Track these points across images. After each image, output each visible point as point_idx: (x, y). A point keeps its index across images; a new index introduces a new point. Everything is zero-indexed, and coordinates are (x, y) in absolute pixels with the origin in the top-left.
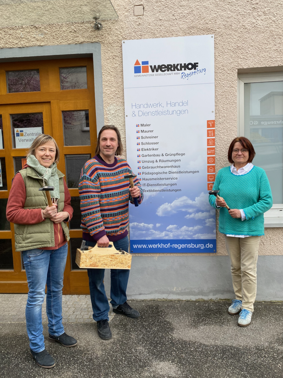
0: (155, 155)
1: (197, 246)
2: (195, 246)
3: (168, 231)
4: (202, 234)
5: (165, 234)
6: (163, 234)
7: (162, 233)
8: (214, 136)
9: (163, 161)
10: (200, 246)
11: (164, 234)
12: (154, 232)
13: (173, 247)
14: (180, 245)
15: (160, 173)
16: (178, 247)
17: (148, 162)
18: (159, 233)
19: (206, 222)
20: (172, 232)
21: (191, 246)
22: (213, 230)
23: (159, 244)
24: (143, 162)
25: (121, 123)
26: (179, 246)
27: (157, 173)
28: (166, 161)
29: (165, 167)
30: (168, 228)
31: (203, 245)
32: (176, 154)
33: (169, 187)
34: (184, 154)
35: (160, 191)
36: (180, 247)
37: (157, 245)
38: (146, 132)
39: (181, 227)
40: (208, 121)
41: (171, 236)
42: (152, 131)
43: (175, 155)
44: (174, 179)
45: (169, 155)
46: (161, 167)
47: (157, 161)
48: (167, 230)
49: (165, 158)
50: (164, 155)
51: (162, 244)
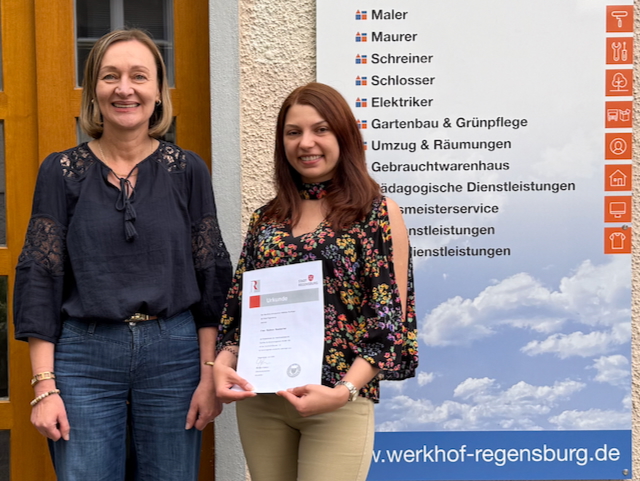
0: (419, 125)
1: (562, 456)
2: (556, 454)
3: (459, 400)
4: (582, 412)
5: (449, 412)
6: (440, 412)
7: (438, 409)
8: (629, 61)
9: (449, 146)
10: (574, 453)
11: (444, 409)
12: (410, 401)
13: (477, 460)
14: (504, 451)
15: (436, 189)
16: (494, 460)
17: (394, 146)
18: (426, 408)
19: (596, 366)
20: (475, 404)
21: (542, 454)
22: (623, 398)
23: (425, 447)
24: (376, 147)
25: (300, 6)
26: (500, 455)
27: (426, 190)
28: (459, 145)
29: (456, 167)
30: (459, 389)
31: (585, 451)
32: (495, 119)
33: (466, 242)
34: (524, 123)
35: (435, 253)
36: (504, 459)
37: (418, 453)
38: (389, 38)
39: (506, 388)
40: (610, 9)
41: (471, 420)
42: (410, 37)
43: (492, 123)
44: (488, 209)
45: (470, 124)
46: (438, 167)
47: (425, 146)
48: (455, 395)
49: (455, 134)
50: (453, 122)
51: (436, 447)
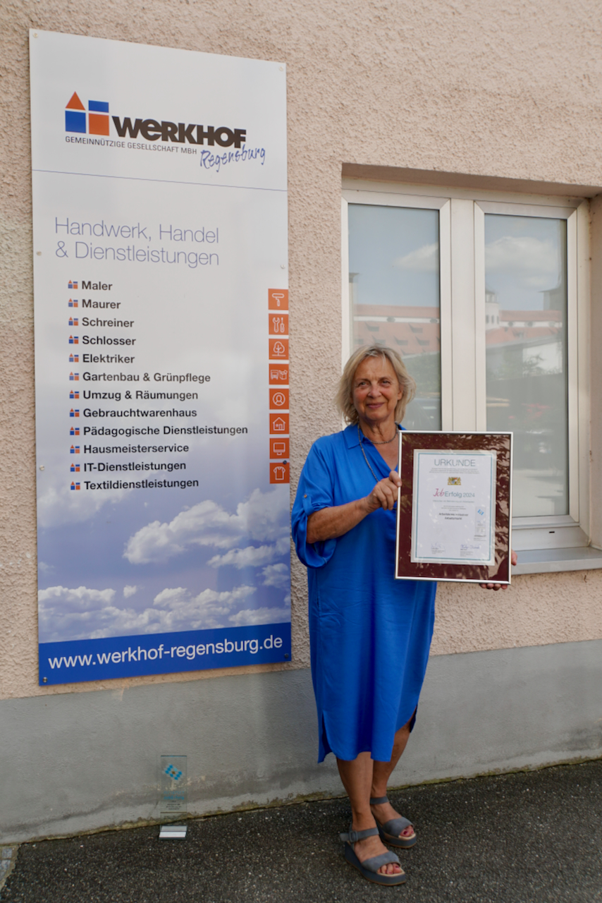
0: (123, 378)
1: (239, 647)
2: (234, 646)
3: (159, 607)
4: (254, 611)
5: (150, 618)
6: (142, 618)
7: (140, 616)
8: (286, 333)
9: (148, 396)
10: (248, 644)
11: (145, 616)
12: (117, 612)
13: (172, 656)
14: (194, 647)
15: (138, 432)
16: (186, 655)
17: (102, 395)
18: (130, 616)
19: (265, 573)
20: (170, 610)
21: (224, 647)
22: (284, 597)
23: (129, 649)
24: (87, 395)
25: (19, 274)
26: (191, 650)
27: (129, 432)
28: (157, 396)
29: (154, 414)
30: (158, 598)
31: (257, 642)
32: (185, 375)
33: (163, 475)
34: (207, 378)
35: (137, 485)
36: (194, 653)
37: (124, 654)
38: (97, 305)
39: (196, 595)
40: (271, 291)
41: (167, 624)
42: (115, 305)
43: (182, 378)
44: (180, 449)
45: (165, 378)
46: (140, 414)
47: (128, 396)
48: (155, 603)
49: (153, 387)
50: (151, 376)
51: (139, 648)
